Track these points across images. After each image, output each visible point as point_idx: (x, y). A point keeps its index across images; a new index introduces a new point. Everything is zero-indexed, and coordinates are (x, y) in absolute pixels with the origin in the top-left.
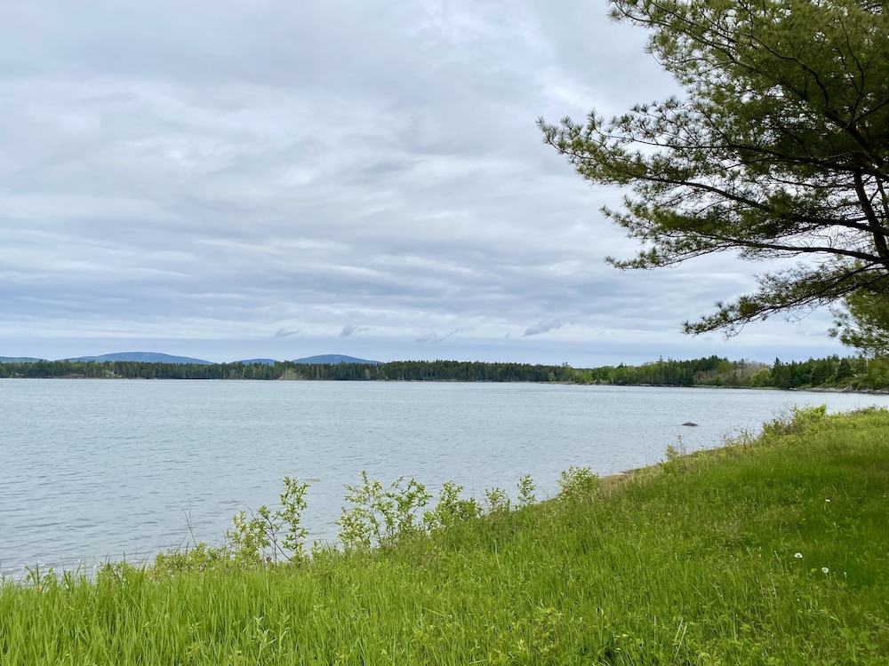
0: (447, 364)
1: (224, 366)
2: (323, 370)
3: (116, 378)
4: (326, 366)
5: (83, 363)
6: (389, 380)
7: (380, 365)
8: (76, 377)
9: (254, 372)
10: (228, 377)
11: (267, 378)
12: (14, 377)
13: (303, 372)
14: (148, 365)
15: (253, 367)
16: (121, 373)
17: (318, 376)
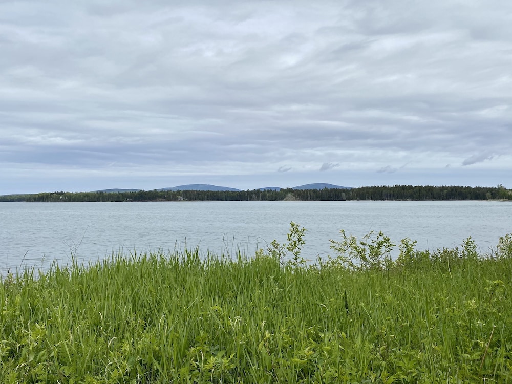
0: (403, 188)
1: (248, 192)
2: (312, 194)
3: (184, 200)
4: (315, 191)
5: (165, 191)
6: (359, 200)
7: (353, 190)
8: (161, 201)
9: (267, 196)
10: (251, 199)
11: (276, 199)
12: (127, 201)
13: (299, 195)
14: (203, 192)
15: (266, 192)
16: (187, 198)
17: (309, 198)
